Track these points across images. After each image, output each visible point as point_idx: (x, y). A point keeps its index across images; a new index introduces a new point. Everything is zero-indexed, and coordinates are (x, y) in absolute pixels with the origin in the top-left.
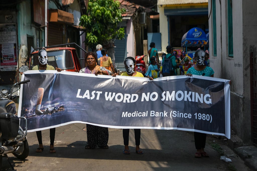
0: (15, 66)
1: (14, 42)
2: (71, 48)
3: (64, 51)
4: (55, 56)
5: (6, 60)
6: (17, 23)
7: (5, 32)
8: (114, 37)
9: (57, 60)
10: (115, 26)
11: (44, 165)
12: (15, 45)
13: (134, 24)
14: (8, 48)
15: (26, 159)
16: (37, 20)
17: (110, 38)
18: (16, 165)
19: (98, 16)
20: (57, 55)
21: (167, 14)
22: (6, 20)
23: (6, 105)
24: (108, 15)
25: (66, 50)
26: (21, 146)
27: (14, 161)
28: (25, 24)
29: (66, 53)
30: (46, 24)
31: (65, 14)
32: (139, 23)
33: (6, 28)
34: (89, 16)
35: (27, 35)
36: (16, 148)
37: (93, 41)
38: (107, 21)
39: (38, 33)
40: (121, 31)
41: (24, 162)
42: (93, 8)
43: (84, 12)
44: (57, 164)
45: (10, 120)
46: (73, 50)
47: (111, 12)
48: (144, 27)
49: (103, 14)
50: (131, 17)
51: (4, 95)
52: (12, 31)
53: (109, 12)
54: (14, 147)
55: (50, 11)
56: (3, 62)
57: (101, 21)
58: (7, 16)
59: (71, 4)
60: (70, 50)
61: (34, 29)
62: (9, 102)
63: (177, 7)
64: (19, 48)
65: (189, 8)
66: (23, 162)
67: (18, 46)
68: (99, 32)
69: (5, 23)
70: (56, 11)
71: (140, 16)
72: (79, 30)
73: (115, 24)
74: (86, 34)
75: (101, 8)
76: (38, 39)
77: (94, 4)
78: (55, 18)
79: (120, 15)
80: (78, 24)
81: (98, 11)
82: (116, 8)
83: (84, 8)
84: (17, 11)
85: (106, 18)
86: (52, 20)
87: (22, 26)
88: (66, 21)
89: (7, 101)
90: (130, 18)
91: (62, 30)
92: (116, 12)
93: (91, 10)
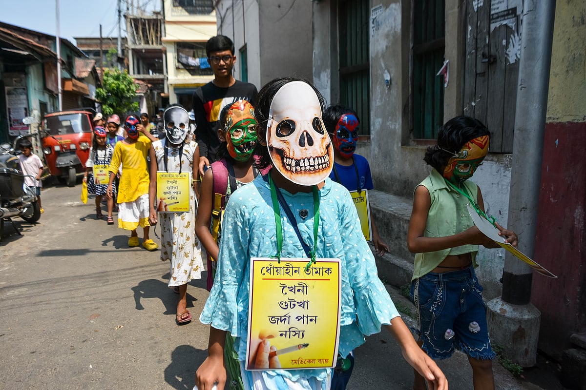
0: (27, 131)
1: (25, 106)
2: (88, 113)
3: (80, 115)
4: (70, 121)
5: (16, 124)
6: (26, 87)
7: (14, 96)
8: (128, 110)
9: (72, 124)
10: (130, 100)
11: (59, 228)
12: (26, 109)
13: (147, 101)
14: (18, 112)
15: (37, 222)
16: (50, 86)
17: (126, 110)
18: (24, 229)
19: (113, 89)
20: (72, 119)
21: (177, 92)
22: (14, 82)
23: (6, 161)
24: (123, 89)
25: (82, 114)
26: (29, 207)
27: (22, 225)
28: (37, 89)
29: (82, 116)
30: (60, 91)
31: (79, 84)
32: (151, 101)
33: (14, 92)
34: (104, 89)
35: (40, 100)
36: (22, 210)
37: (109, 113)
38: (122, 94)
39: (52, 101)
40: (135, 104)
41: (35, 225)
42: (108, 82)
43: (98, 86)
44: (75, 225)
45: (10, 177)
46: (89, 115)
47: (126, 86)
48: (155, 105)
49: (118, 88)
50: (144, 93)
51: (5, 150)
52: (21, 94)
53: (123, 86)
54: (19, 209)
55: (64, 80)
56: (13, 126)
57: (116, 95)
58: (15, 79)
59: (86, 77)
60: (86, 114)
61: (47, 96)
62: (11, 157)
63: (185, 86)
64: (31, 113)
65: (196, 87)
66: (33, 225)
67: (29, 110)
68: (114, 104)
69: (13, 86)
70: (70, 80)
71: (153, 94)
72: (95, 101)
73: (130, 98)
74: (102, 107)
75: (116, 82)
76: (52, 107)
77: (109, 79)
78: (69, 86)
79: (134, 89)
80: (93, 97)
81: (113, 85)
82: (130, 83)
83: (99, 83)
84: (26, 74)
85: (120, 92)
86: (66, 89)
87: (33, 91)
88: (81, 91)
89: (8, 156)
90: (143, 95)
91: (77, 100)
92: (130, 87)
93: (105, 85)
